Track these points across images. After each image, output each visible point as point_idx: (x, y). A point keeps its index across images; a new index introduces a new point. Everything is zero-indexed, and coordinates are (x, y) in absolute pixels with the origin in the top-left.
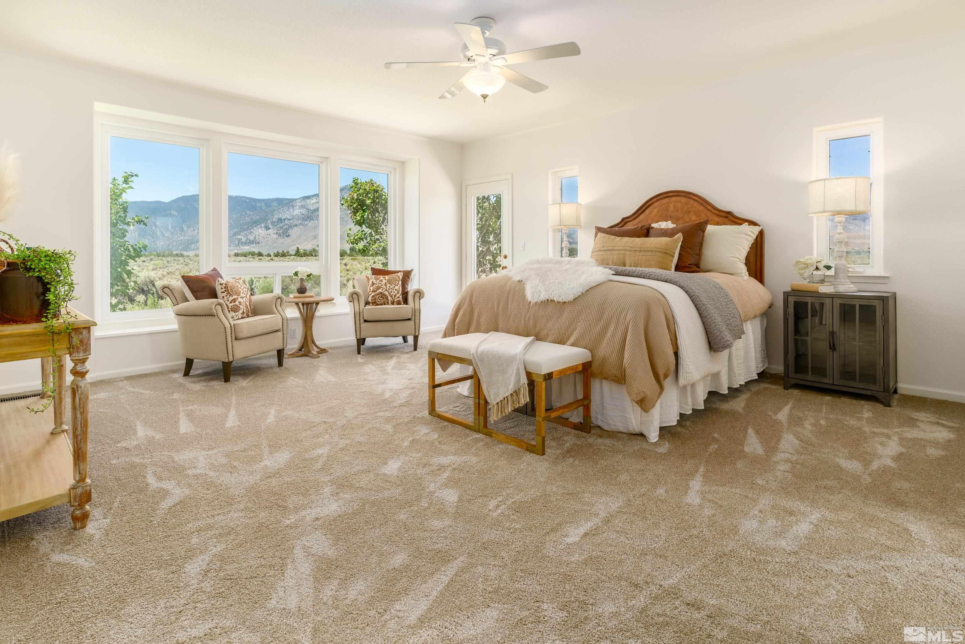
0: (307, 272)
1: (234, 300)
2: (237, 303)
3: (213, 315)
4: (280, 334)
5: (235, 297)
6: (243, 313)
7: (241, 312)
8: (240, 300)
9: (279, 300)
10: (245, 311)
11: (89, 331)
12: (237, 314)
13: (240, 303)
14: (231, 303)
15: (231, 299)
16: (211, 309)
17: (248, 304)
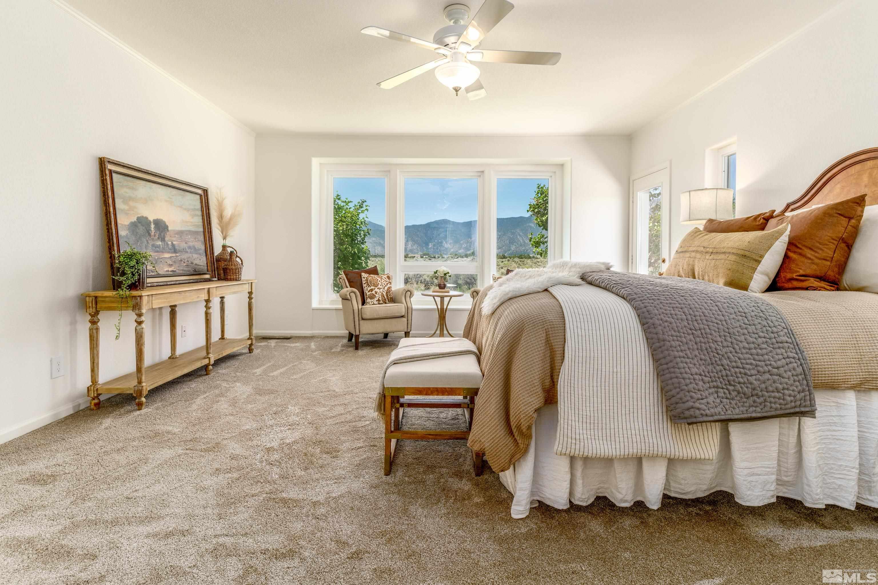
0: (444, 271)
1: (372, 290)
2: (373, 292)
3: (347, 299)
4: (405, 319)
5: (372, 287)
6: (379, 300)
7: (376, 299)
8: (376, 290)
9: (409, 293)
10: (380, 299)
11: (141, 299)
12: (372, 300)
13: (376, 293)
14: (369, 292)
15: (369, 289)
16: (346, 295)
17: (385, 294)
